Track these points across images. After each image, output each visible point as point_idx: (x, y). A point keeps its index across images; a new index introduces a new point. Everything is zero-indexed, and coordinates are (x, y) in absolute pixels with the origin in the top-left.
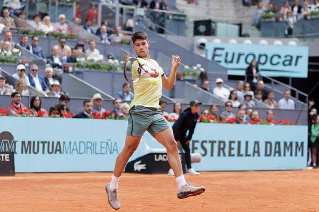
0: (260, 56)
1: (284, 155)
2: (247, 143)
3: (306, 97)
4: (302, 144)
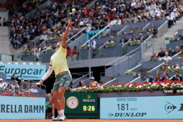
0: (22, 70)
1: (34, 112)
2: (15, 106)
3: (44, 87)
4: (43, 106)
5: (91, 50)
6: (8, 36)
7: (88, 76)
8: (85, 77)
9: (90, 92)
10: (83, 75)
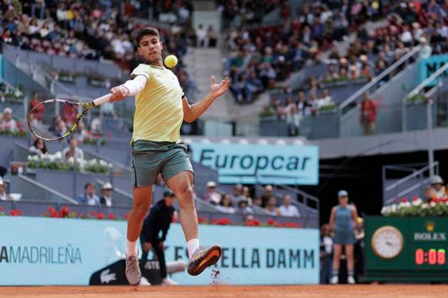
0: (259, 158)
1: (291, 266)
2: (243, 250)
3: (315, 202)
4: (312, 252)
5: (433, 106)
6: (222, 72)
7: (427, 174)
8: (418, 176)
9: (431, 215)
10: (414, 170)
